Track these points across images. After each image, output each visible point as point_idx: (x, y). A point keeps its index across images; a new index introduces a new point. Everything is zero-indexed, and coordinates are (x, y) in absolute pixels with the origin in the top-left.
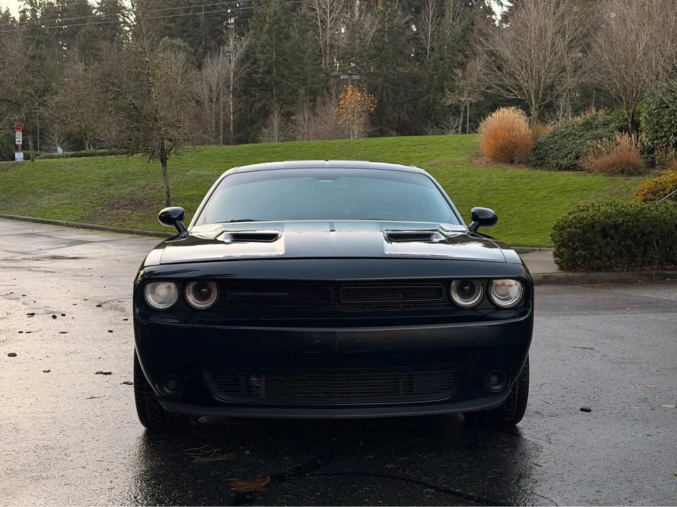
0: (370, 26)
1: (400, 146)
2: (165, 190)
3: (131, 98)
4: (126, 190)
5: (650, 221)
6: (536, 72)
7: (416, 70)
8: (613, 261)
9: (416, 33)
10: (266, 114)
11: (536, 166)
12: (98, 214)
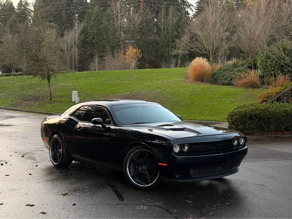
0: (137, 19)
1: (153, 73)
2: (49, 92)
3: (34, 52)
4: (31, 92)
5: (271, 113)
6: (212, 42)
7: (157, 38)
8: (255, 131)
9: (157, 22)
10: (92, 56)
11: (213, 83)
12: (18, 103)
